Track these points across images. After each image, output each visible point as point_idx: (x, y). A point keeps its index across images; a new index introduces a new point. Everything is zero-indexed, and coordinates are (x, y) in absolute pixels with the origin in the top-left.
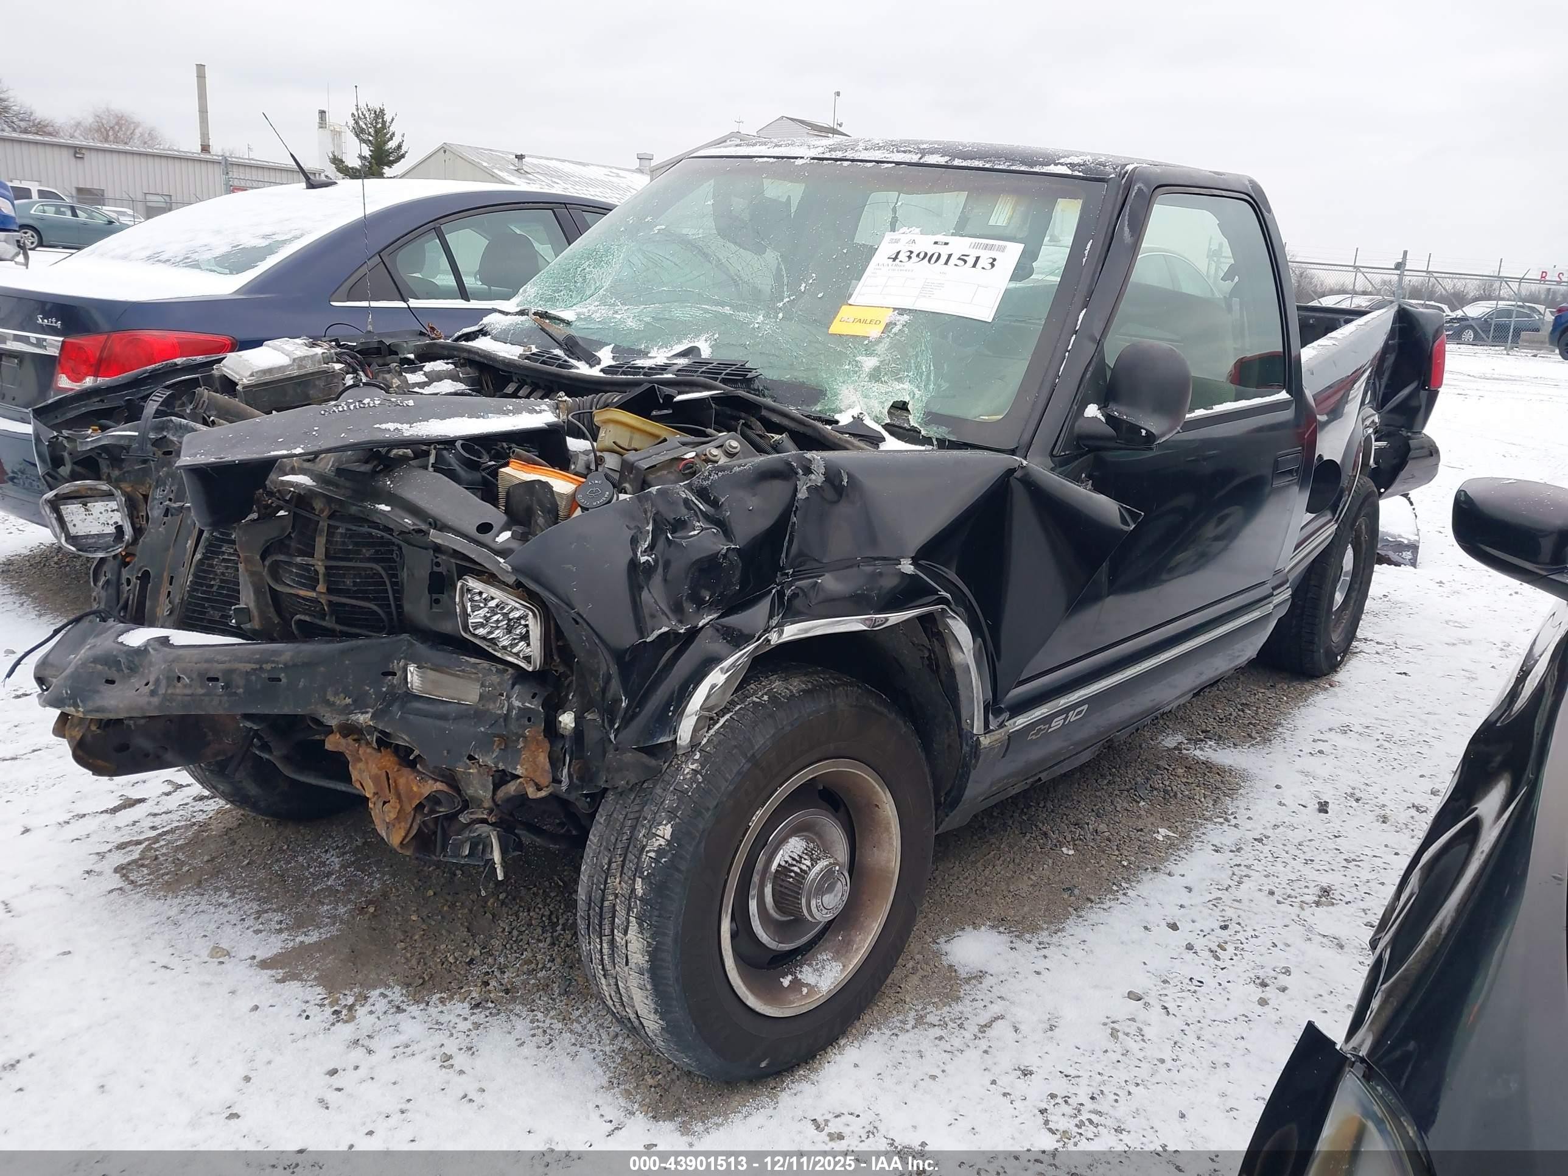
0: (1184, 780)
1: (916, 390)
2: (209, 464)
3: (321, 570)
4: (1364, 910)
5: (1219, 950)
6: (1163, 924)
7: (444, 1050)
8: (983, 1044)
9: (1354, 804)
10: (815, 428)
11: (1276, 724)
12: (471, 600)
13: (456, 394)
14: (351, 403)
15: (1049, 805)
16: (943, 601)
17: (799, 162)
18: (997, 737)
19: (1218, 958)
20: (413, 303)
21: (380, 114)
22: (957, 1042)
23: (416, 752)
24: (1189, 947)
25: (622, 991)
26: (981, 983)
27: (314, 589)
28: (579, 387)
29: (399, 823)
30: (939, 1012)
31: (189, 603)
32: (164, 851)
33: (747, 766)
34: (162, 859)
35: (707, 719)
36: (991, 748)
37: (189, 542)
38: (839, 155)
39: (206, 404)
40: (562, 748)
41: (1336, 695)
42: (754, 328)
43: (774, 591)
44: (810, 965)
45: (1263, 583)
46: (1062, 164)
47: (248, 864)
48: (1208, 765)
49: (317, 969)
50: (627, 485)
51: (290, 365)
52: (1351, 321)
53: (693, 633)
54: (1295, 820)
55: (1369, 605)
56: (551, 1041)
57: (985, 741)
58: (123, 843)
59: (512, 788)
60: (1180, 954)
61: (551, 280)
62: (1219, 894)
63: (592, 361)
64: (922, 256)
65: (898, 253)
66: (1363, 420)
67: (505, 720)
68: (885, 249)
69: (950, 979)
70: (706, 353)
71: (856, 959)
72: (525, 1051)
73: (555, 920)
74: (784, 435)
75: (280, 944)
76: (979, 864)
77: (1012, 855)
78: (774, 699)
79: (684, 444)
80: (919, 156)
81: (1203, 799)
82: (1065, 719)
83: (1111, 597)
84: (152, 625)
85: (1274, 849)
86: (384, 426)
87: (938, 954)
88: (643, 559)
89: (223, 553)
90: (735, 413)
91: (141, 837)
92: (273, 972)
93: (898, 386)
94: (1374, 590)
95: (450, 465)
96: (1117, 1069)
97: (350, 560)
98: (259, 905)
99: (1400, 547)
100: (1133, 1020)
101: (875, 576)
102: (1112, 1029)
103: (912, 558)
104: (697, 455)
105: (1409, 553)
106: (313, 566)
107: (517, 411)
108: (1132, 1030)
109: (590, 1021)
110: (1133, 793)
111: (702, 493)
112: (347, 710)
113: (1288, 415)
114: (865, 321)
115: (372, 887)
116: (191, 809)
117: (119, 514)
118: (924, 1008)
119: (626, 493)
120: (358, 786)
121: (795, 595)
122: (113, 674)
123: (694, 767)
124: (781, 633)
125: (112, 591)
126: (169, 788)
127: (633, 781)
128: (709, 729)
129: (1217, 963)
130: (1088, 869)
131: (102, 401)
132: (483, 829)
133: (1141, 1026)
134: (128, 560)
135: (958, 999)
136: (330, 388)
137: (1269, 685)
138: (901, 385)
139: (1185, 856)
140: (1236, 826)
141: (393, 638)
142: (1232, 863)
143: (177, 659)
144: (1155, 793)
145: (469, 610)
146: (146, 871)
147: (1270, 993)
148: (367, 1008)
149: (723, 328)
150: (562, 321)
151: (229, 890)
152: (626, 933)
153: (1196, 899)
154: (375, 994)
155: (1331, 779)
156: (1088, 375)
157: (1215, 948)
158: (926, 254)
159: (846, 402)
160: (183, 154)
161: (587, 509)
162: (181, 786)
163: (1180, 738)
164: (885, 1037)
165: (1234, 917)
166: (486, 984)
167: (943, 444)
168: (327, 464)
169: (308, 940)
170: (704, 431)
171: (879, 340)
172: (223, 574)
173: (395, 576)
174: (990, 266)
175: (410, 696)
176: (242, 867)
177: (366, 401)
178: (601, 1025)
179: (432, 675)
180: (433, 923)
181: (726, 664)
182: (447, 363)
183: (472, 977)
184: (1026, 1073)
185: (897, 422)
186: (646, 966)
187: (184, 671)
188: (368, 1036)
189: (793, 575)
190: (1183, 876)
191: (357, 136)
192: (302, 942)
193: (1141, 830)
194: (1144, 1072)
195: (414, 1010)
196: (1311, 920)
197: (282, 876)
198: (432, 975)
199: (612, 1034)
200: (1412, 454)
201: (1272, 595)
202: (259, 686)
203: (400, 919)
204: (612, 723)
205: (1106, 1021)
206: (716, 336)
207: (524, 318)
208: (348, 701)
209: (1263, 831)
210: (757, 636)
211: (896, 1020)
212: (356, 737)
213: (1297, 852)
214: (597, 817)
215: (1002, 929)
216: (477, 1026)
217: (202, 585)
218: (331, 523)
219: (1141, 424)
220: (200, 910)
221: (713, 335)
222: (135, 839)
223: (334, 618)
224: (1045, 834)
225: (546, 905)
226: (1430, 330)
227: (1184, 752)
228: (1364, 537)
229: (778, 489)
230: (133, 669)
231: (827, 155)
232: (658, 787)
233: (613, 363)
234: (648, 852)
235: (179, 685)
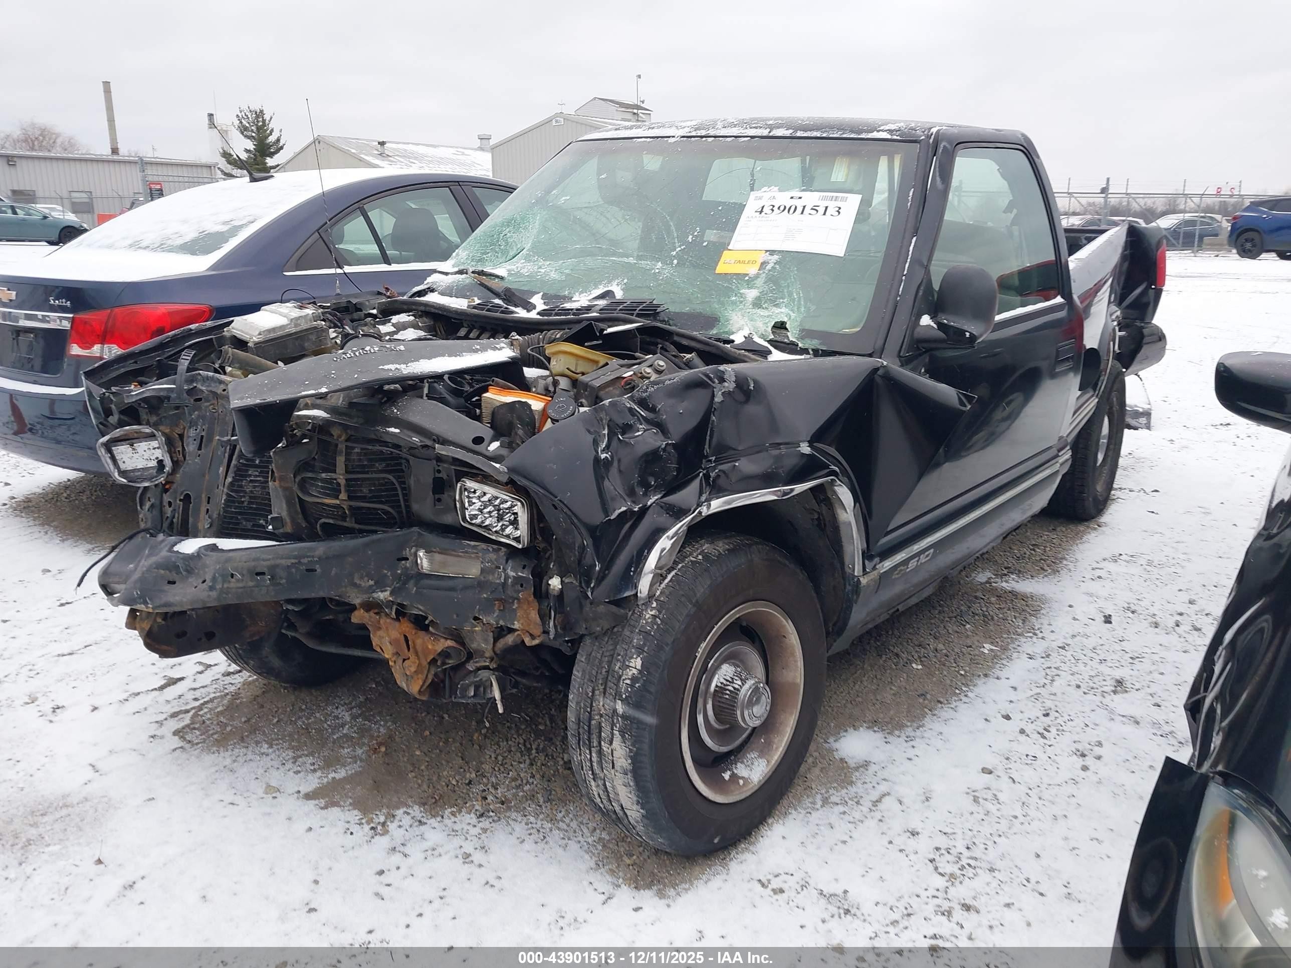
0: (997, 606)
1: (791, 313)
2: (257, 404)
3: (342, 482)
4: (1151, 694)
5: (1045, 732)
6: (999, 716)
7: (463, 850)
8: (878, 815)
9: (1131, 615)
10: (718, 348)
11: (1062, 559)
12: (468, 497)
13: (420, 339)
14: (356, 351)
15: (896, 632)
16: (833, 473)
17: (671, 140)
18: (872, 577)
19: (1045, 738)
20: (348, 269)
21: (260, 114)
22: (857, 815)
23: (430, 618)
24: (1022, 731)
25: (609, 789)
26: (867, 770)
27: (337, 498)
28: (525, 327)
29: (417, 675)
30: (839, 794)
31: (225, 517)
32: (209, 716)
33: (693, 610)
34: (208, 722)
35: (659, 577)
36: (868, 585)
37: (221, 468)
38: (703, 133)
39: (231, 359)
40: (548, 606)
41: (1104, 533)
42: (655, 273)
43: (701, 474)
44: (742, 762)
45: (1051, 447)
46: (882, 131)
47: (278, 721)
48: (1014, 594)
49: (351, 798)
50: (583, 401)
51: (289, 324)
52: (1095, 238)
53: (644, 510)
54: (1088, 631)
55: (1121, 461)
56: (545, 837)
57: (864, 581)
58: (175, 713)
59: (510, 639)
60: (1016, 737)
61: (479, 245)
62: (1038, 690)
63: (529, 307)
64: (782, 208)
65: (763, 207)
66: (1111, 315)
67: (503, 588)
68: (752, 205)
69: (843, 768)
70: (619, 294)
71: (777, 756)
72: (527, 846)
73: (529, 746)
74: (693, 354)
75: (317, 781)
76: (850, 682)
77: (874, 673)
78: (706, 557)
79: (622, 366)
80: (768, 130)
81: (1014, 620)
82: (918, 561)
83: (947, 464)
84: (195, 536)
85: (1075, 654)
86: (386, 367)
87: (831, 751)
88: (603, 456)
89: (250, 476)
90: (653, 340)
91: (188, 707)
92: (317, 802)
93: (777, 310)
94: (1124, 450)
95: (441, 394)
96: (982, 825)
97: (367, 473)
98: (294, 752)
99: (1137, 414)
100: (989, 789)
101: (778, 458)
102: (974, 796)
103: (809, 442)
104: (634, 374)
105: (1144, 419)
106: (335, 479)
107: (484, 349)
108: (989, 796)
109: (572, 820)
110: (959, 618)
111: (642, 403)
112: (371, 590)
113: (1062, 314)
114: (744, 262)
115: (379, 732)
116: (222, 683)
117: (160, 451)
118: (827, 792)
119: (583, 406)
120: (379, 650)
121: (718, 476)
122: (173, 576)
123: (653, 613)
124: (709, 506)
125: (156, 512)
126: (201, 668)
127: (606, 626)
128: (661, 583)
129: (1045, 741)
130: (934, 679)
131: (136, 362)
132: (484, 674)
133: (995, 793)
134: (167, 487)
135: (851, 783)
136: (320, 341)
137: (1051, 528)
138: (780, 310)
139: (1007, 664)
140: (1043, 638)
141: (405, 531)
142: (1045, 666)
143: (228, 560)
144: (977, 617)
145: (467, 505)
146: (198, 733)
147: (1089, 761)
148: (396, 823)
149: (630, 274)
150: (497, 277)
151: (267, 743)
152: (611, 743)
153: (1020, 695)
154: (399, 812)
155: (1110, 598)
156: (921, 293)
157: (1042, 731)
158: (785, 207)
159: (737, 326)
160: (99, 157)
161: (557, 421)
162: (211, 666)
163: (989, 574)
164: (801, 816)
165: (1053, 707)
166: (485, 798)
167: (817, 353)
168: (339, 400)
169: (338, 776)
170: (634, 355)
171: (757, 276)
172: (251, 491)
173: (404, 483)
174: (837, 213)
175: (422, 576)
176: (273, 725)
177: (368, 348)
178: (582, 823)
179: (438, 557)
180: (433, 756)
181: (671, 532)
182: (409, 316)
183: (473, 794)
184: (914, 834)
185: (778, 339)
186: (630, 768)
187: (236, 569)
188: (402, 845)
189: (715, 461)
190: (1008, 679)
191: (242, 133)
192: (334, 778)
193: (971, 647)
194: (1003, 826)
195: (433, 822)
196: (1112, 705)
197: (307, 729)
198: (441, 795)
199: (591, 828)
200: (1146, 340)
201: (1057, 456)
202: (298, 577)
203: (407, 754)
204: (588, 584)
205: (968, 791)
206: (626, 281)
207: (464, 276)
208: (371, 583)
209: (1065, 641)
210: (692, 509)
211: (807, 802)
212: (376, 611)
213: (1093, 655)
214: (578, 657)
215: (876, 729)
216: (485, 830)
217: (234, 502)
218: (349, 444)
219: (965, 328)
220: (248, 759)
221: (623, 280)
222: (183, 709)
223: (353, 519)
224: (897, 655)
225: (519, 735)
226: (1154, 241)
227: (994, 585)
228: (1116, 408)
229: (701, 395)
230: (190, 571)
231: (694, 134)
232: (626, 630)
233: (546, 307)
234: (624, 680)
235: (233, 580)
